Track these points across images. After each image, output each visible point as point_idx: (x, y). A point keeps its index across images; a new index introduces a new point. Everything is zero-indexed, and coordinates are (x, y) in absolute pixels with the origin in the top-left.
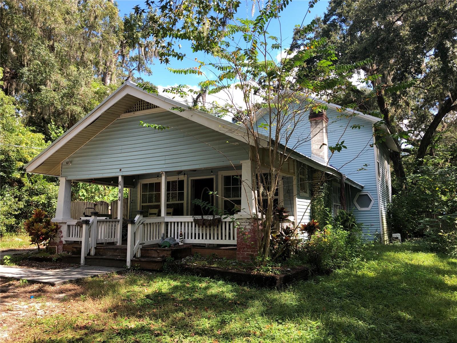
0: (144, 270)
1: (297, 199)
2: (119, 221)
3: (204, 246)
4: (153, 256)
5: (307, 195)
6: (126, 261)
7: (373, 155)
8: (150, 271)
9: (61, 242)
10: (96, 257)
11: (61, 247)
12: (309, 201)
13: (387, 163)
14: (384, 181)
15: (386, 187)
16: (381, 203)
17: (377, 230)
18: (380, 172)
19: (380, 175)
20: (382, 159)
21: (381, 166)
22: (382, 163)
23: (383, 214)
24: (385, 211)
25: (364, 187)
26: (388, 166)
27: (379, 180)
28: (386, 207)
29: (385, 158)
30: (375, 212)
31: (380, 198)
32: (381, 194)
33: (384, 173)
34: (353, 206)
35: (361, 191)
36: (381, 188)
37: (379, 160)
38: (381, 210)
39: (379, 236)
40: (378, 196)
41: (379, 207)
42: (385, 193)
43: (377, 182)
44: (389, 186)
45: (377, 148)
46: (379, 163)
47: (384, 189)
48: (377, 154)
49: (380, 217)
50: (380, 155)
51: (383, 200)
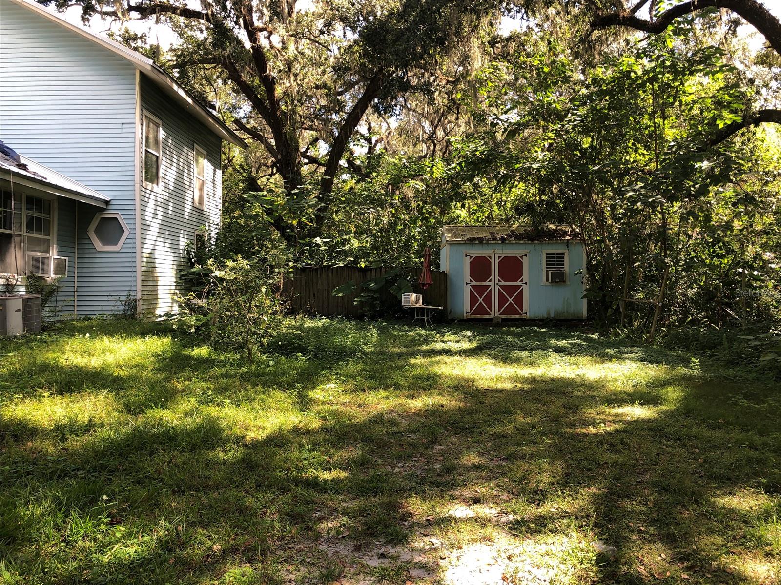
7: (132, 135)
13: (209, 164)
14: (186, 198)
15: (195, 209)
16: (148, 237)
17: (129, 291)
18: (163, 176)
19: (160, 181)
20: (183, 153)
21: (175, 165)
22: (181, 160)
23: (157, 261)
24: (177, 255)
25: (109, 201)
26: (215, 170)
27: (152, 191)
28: (181, 247)
29: (199, 154)
30: (129, 255)
31: (146, 228)
32: (154, 220)
33: (185, 182)
34: (87, 242)
35: (104, 209)
36: (159, 208)
37: (164, 150)
38: (144, 250)
39: (132, 304)
40: (138, 222)
41: (138, 245)
42: (185, 221)
43: (137, 192)
44: (208, 210)
45: (151, 125)
46: (157, 157)
47: (182, 212)
48: (151, 136)
49: (138, 265)
50: (170, 141)
51: (167, 232)
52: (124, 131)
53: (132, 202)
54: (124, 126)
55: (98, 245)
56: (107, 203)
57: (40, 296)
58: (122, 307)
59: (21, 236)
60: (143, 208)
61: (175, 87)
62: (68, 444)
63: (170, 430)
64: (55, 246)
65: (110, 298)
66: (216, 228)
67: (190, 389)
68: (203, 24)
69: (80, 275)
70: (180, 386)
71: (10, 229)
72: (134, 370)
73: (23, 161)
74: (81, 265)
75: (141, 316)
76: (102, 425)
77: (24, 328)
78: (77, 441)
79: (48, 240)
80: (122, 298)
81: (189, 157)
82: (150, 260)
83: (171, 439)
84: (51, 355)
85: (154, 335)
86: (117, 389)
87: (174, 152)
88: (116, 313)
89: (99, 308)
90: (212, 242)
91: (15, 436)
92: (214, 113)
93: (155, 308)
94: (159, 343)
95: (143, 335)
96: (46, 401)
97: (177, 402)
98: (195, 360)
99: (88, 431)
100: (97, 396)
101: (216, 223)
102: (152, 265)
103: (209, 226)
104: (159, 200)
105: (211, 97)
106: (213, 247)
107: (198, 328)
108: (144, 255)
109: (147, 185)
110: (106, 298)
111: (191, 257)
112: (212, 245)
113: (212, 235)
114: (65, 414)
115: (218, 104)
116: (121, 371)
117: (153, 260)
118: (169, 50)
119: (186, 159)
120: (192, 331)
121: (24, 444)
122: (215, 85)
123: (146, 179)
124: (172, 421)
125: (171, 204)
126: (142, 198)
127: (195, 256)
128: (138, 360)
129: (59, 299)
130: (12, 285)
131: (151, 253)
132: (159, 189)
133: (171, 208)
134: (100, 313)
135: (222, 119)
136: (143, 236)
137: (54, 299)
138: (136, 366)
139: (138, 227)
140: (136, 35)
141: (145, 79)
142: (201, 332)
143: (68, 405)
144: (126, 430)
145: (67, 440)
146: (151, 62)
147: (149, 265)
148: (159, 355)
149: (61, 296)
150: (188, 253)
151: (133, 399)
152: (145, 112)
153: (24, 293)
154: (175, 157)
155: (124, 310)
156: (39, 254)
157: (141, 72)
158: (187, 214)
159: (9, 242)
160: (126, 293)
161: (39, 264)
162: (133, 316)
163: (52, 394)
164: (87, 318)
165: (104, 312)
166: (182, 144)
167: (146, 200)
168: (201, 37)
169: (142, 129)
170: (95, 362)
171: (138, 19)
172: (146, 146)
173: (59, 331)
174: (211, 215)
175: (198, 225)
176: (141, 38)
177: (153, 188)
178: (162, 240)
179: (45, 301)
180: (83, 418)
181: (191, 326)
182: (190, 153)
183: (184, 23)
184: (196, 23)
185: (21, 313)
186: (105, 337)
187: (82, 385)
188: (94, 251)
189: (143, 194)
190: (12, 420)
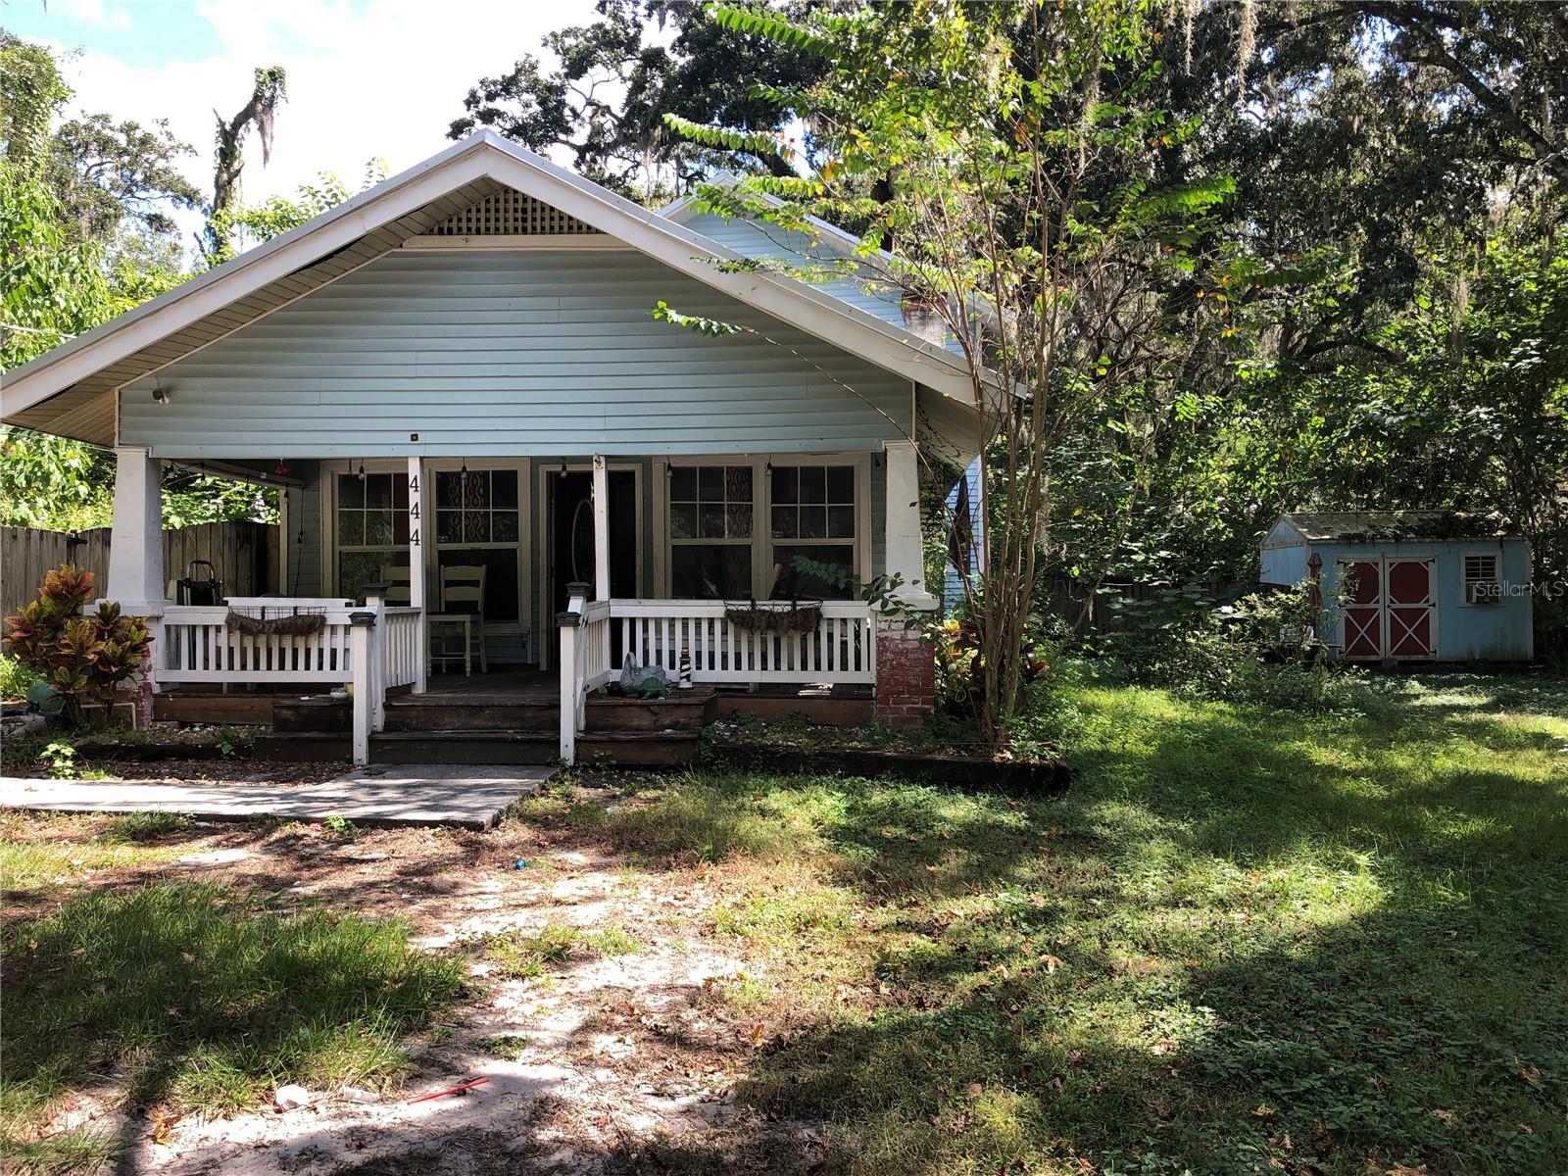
0: (630, 767)
2: (416, 614)
3: (744, 691)
4: (636, 723)
6: (558, 742)
8: (652, 768)
9: (147, 687)
10: (391, 736)
11: (147, 704)
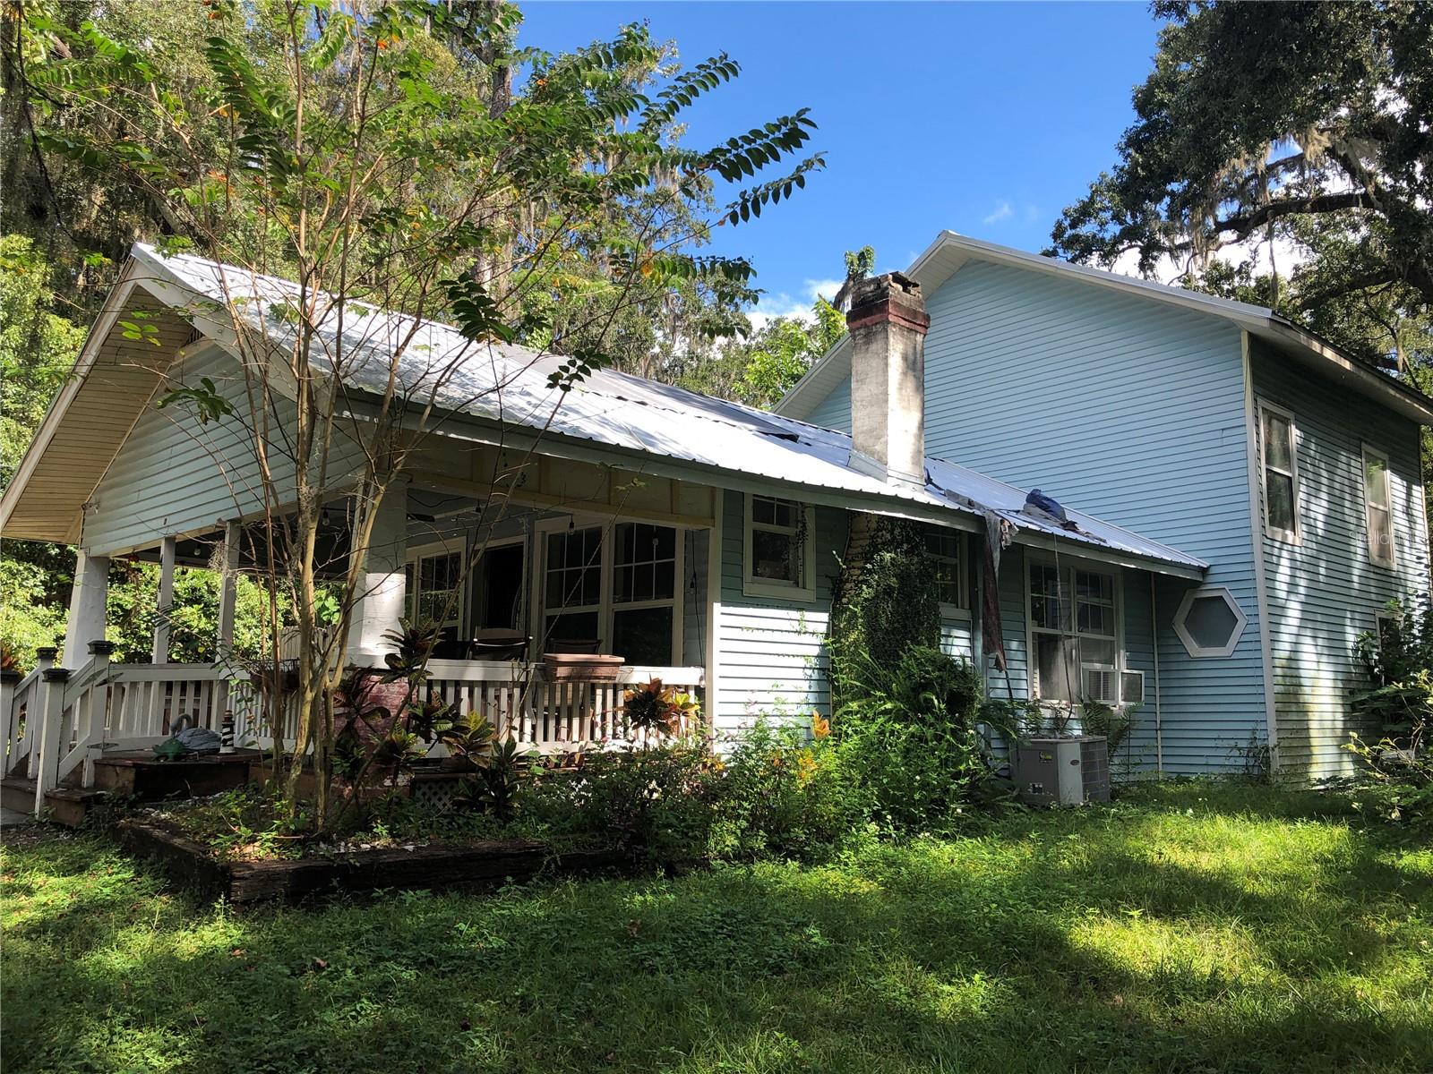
1: (717, 608)
5: (809, 595)
7: (1241, 447)
12: (825, 617)
13: (1397, 479)
14: (1352, 549)
15: (1372, 569)
16: (1283, 629)
17: (1254, 730)
18: (1303, 512)
19: (1298, 522)
20: (1340, 465)
21: (1324, 488)
22: (1337, 479)
23: (1303, 673)
24: (1341, 660)
25: (1208, 568)
26: (1409, 490)
27: (1283, 543)
28: (1350, 645)
29: (1372, 460)
30: (1250, 664)
31: (1278, 611)
32: (1292, 597)
33: (1347, 518)
34: (1173, 642)
35: (1200, 583)
36: (1298, 573)
37: (1302, 464)
38: (1277, 654)
39: (1260, 755)
40: (1262, 601)
41: (1265, 645)
42: (1354, 593)
43: (1257, 548)
44: (1401, 569)
45: (1275, 422)
46: (1290, 478)
47: (1348, 578)
48: (1276, 443)
49: (1267, 681)
50: (1313, 446)
51: (1319, 618)
52: (1226, 441)
53: (1248, 567)
54: (1226, 433)
55: (1193, 648)
56: (1204, 571)
57: (1105, 737)
58: (1242, 761)
59: (1071, 637)
60: (1270, 575)
61: (1316, 346)
62: (1182, 1011)
63: (1373, 1018)
64: (1122, 652)
65: (1220, 743)
66: (1422, 604)
67: (1403, 937)
68: (1358, 214)
69: (1165, 701)
70: (1381, 930)
71: (1054, 626)
72: (1283, 885)
73: (1069, 517)
74: (1165, 684)
75: (1280, 780)
76: (1238, 987)
77: (1084, 791)
78: (1197, 1009)
79: (1112, 642)
80: (1244, 744)
81: (1353, 470)
82: (1289, 672)
83: (1377, 1037)
84: (1132, 843)
85: (1311, 818)
86: (1256, 919)
87: (1323, 465)
88: (1233, 771)
89: (1203, 761)
90: (1415, 632)
91: (1095, 981)
92: (1394, 374)
93: (1307, 765)
94: (1325, 837)
95: (1291, 816)
96: (1136, 925)
97: (1380, 963)
98: (1407, 877)
99: (1215, 993)
100: (1220, 928)
101: (1420, 593)
102: (1294, 681)
103: (1407, 599)
104: (1298, 557)
105: (1385, 346)
106: (1418, 641)
107: (1405, 812)
108: (1277, 662)
109: (1273, 532)
110: (1212, 744)
111: (1373, 663)
112: (1415, 637)
113: (1415, 618)
114: (1168, 953)
115: (1401, 357)
116: (1257, 884)
117: (1294, 673)
118: (1293, 279)
119: (1345, 474)
120: (1393, 816)
121: (1111, 998)
122: (1392, 322)
123: (1272, 523)
124: (1376, 1001)
125: (1323, 564)
126: (1267, 558)
127: (1380, 661)
128: (1286, 866)
129: (1133, 743)
130: (1062, 719)
131: (1289, 659)
132: (1296, 538)
133: (1322, 571)
134: (1205, 769)
135: (1413, 385)
136: (1274, 628)
137: (1125, 743)
138: (1285, 877)
139: (1263, 610)
140: (1232, 269)
141: (1259, 344)
142: (1413, 820)
143: (1172, 937)
144: (1286, 1004)
145: (1179, 1003)
146: (1268, 312)
147: (1288, 681)
148: (1327, 861)
149: (1136, 740)
150: (1366, 656)
151: (1289, 944)
152: (1262, 402)
153: (1080, 733)
154: (1324, 473)
155: (1246, 766)
156: (1098, 666)
157: (1250, 334)
158: (1356, 579)
159: (1056, 649)
160: (1248, 735)
161: (1100, 683)
162: (1263, 779)
163: (1144, 914)
164: (1182, 780)
165: (1210, 769)
166: (1335, 448)
167: (1275, 559)
168: (1354, 238)
169: (1258, 434)
170: (1207, 862)
171: (1233, 242)
172: (1268, 462)
173: (1139, 801)
174: (1410, 577)
175: (1381, 598)
176: (1239, 272)
177: (1285, 536)
178: (1309, 633)
179: (1113, 746)
180: (1203, 966)
181: (1392, 807)
182: (1353, 463)
183: (1319, 224)
184: (1344, 216)
185: (1080, 765)
186: (1218, 816)
187: (1192, 903)
188: (1185, 658)
189: (1268, 549)
190: (1087, 951)
